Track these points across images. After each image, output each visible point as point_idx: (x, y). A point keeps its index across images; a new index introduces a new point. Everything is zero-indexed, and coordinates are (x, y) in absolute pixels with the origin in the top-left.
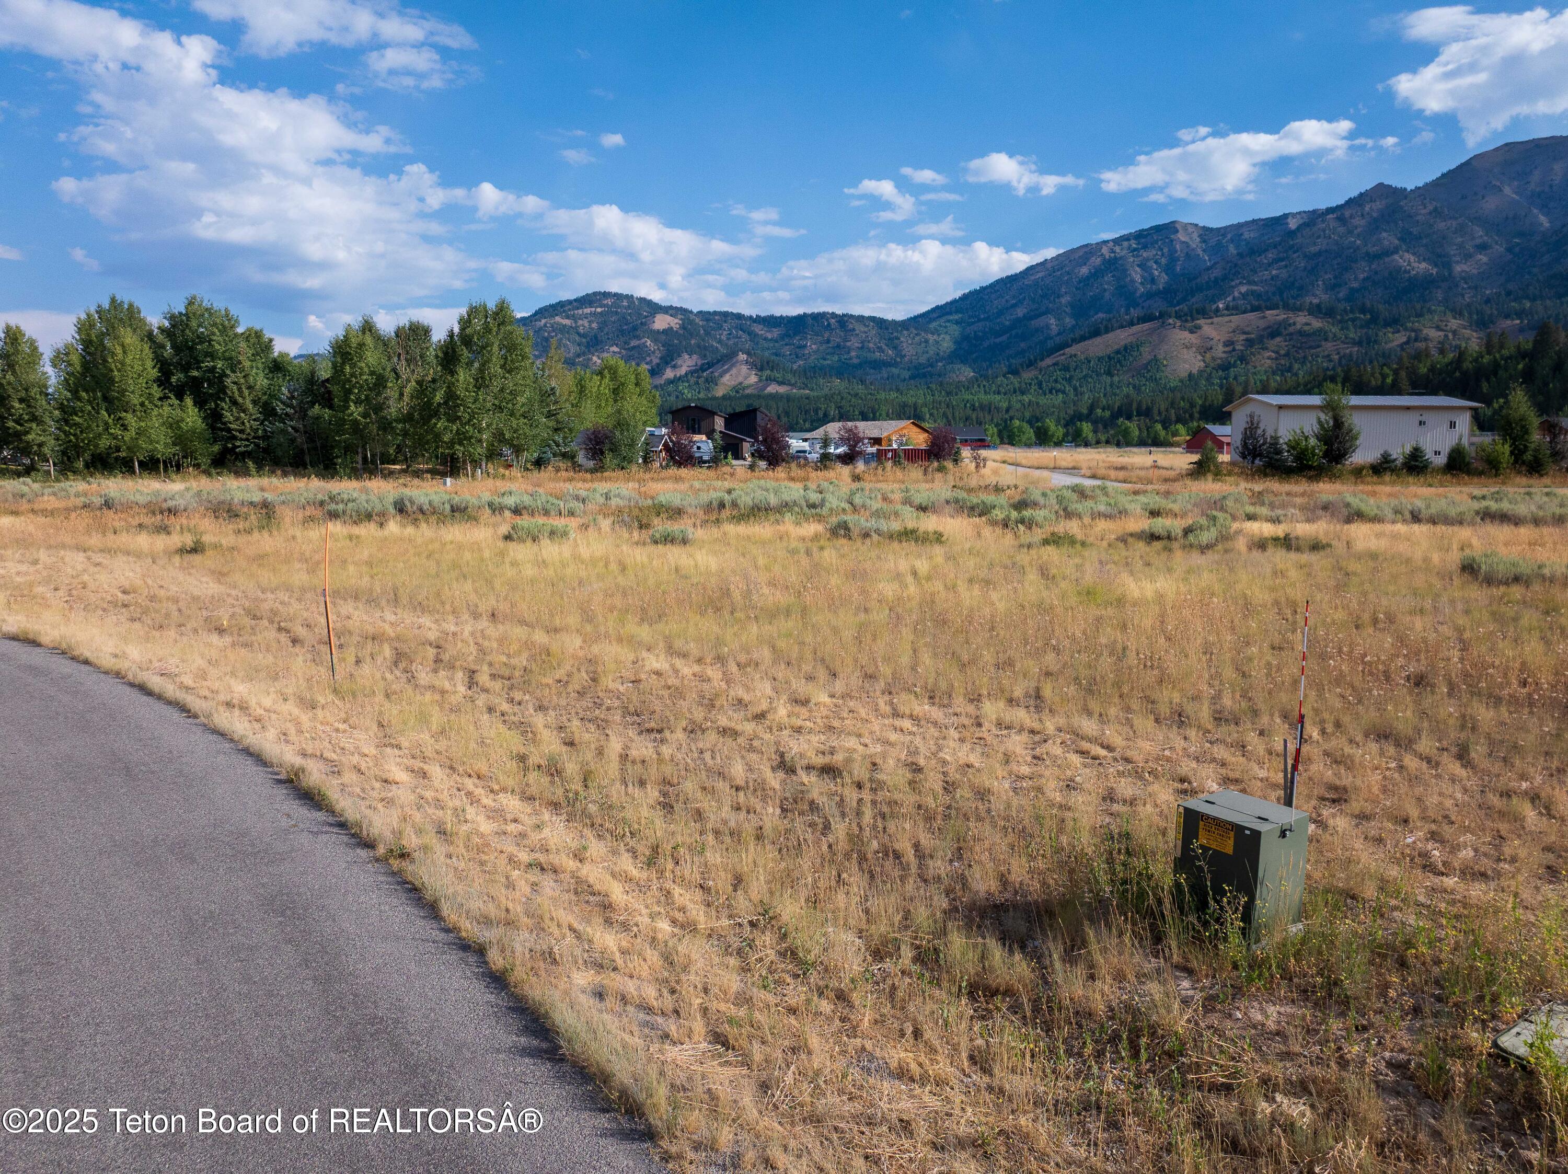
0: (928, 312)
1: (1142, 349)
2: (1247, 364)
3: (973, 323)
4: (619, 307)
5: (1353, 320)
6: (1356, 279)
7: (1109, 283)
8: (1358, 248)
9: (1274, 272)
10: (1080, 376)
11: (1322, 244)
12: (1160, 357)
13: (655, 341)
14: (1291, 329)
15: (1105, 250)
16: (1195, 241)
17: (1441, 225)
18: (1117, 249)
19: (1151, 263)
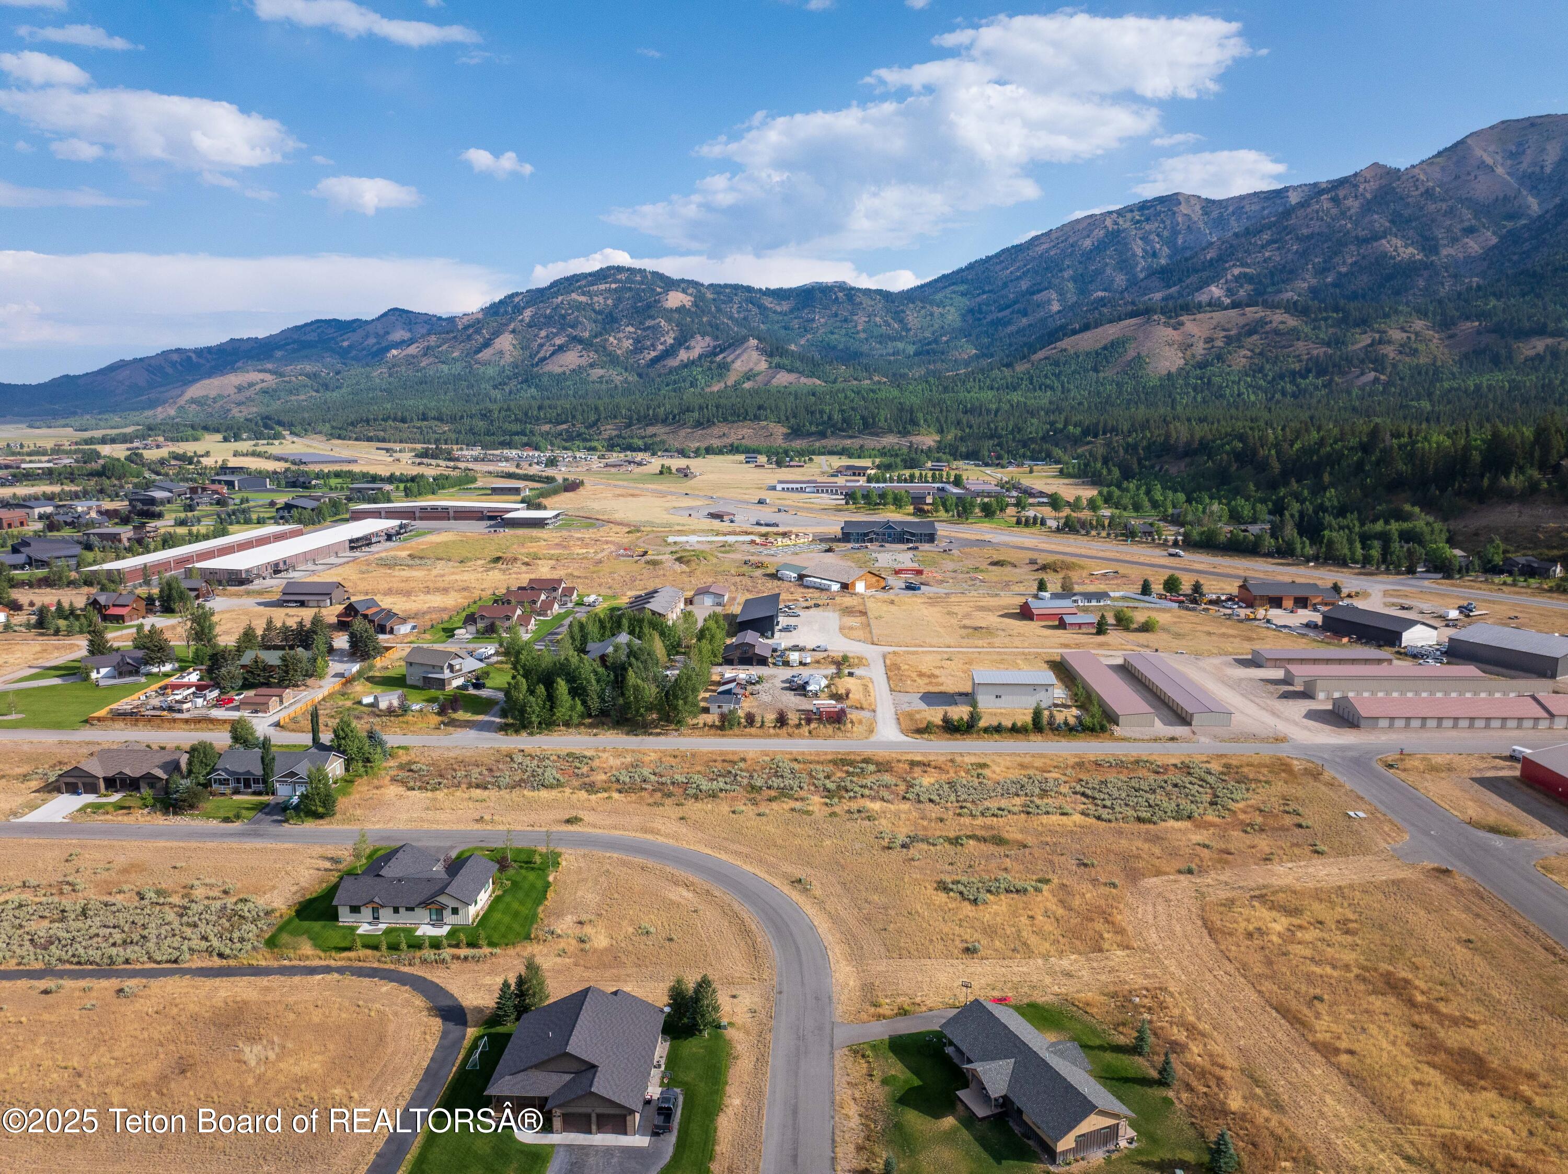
0: (936, 281)
1: (1127, 346)
2: (1223, 362)
3: (979, 295)
4: (633, 282)
5: (1326, 319)
6: (1344, 263)
7: (1111, 257)
8: (1348, 232)
9: (1267, 254)
10: (1069, 371)
11: (1316, 226)
12: (1143, 354)
13: (669, 320)
14: (1267, 328)
15: (1108, 222)
16: (1196, 214)
17: (1431, 207)
18: (1121, 221)
19: (1153, 237)
